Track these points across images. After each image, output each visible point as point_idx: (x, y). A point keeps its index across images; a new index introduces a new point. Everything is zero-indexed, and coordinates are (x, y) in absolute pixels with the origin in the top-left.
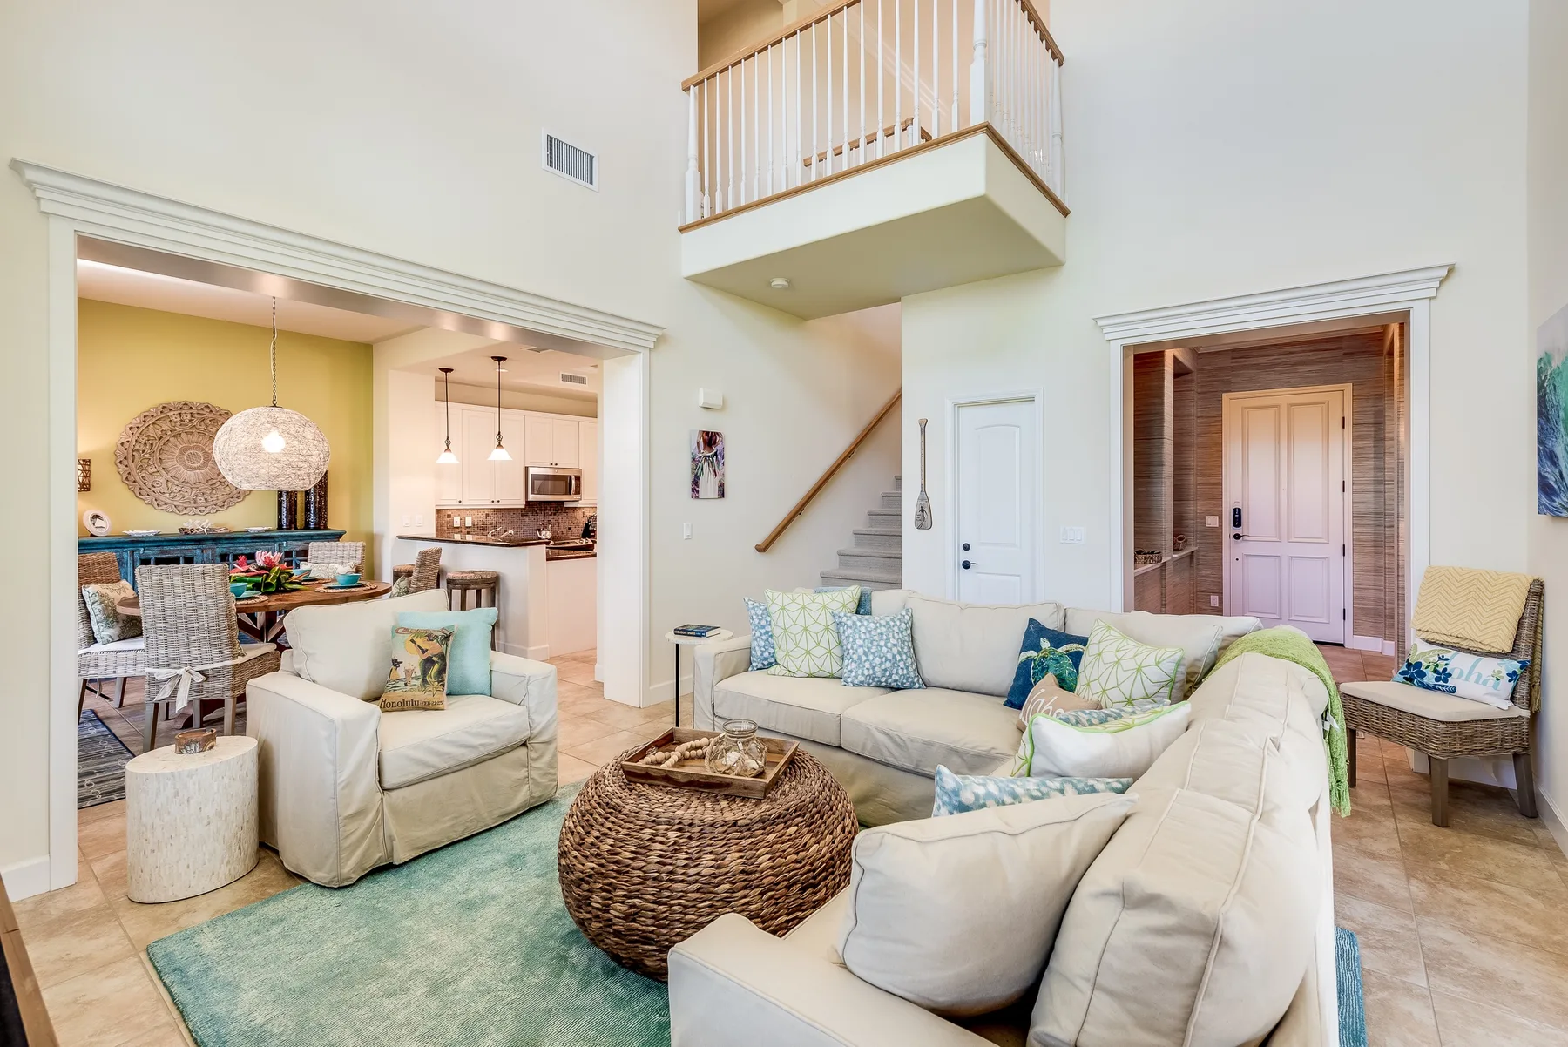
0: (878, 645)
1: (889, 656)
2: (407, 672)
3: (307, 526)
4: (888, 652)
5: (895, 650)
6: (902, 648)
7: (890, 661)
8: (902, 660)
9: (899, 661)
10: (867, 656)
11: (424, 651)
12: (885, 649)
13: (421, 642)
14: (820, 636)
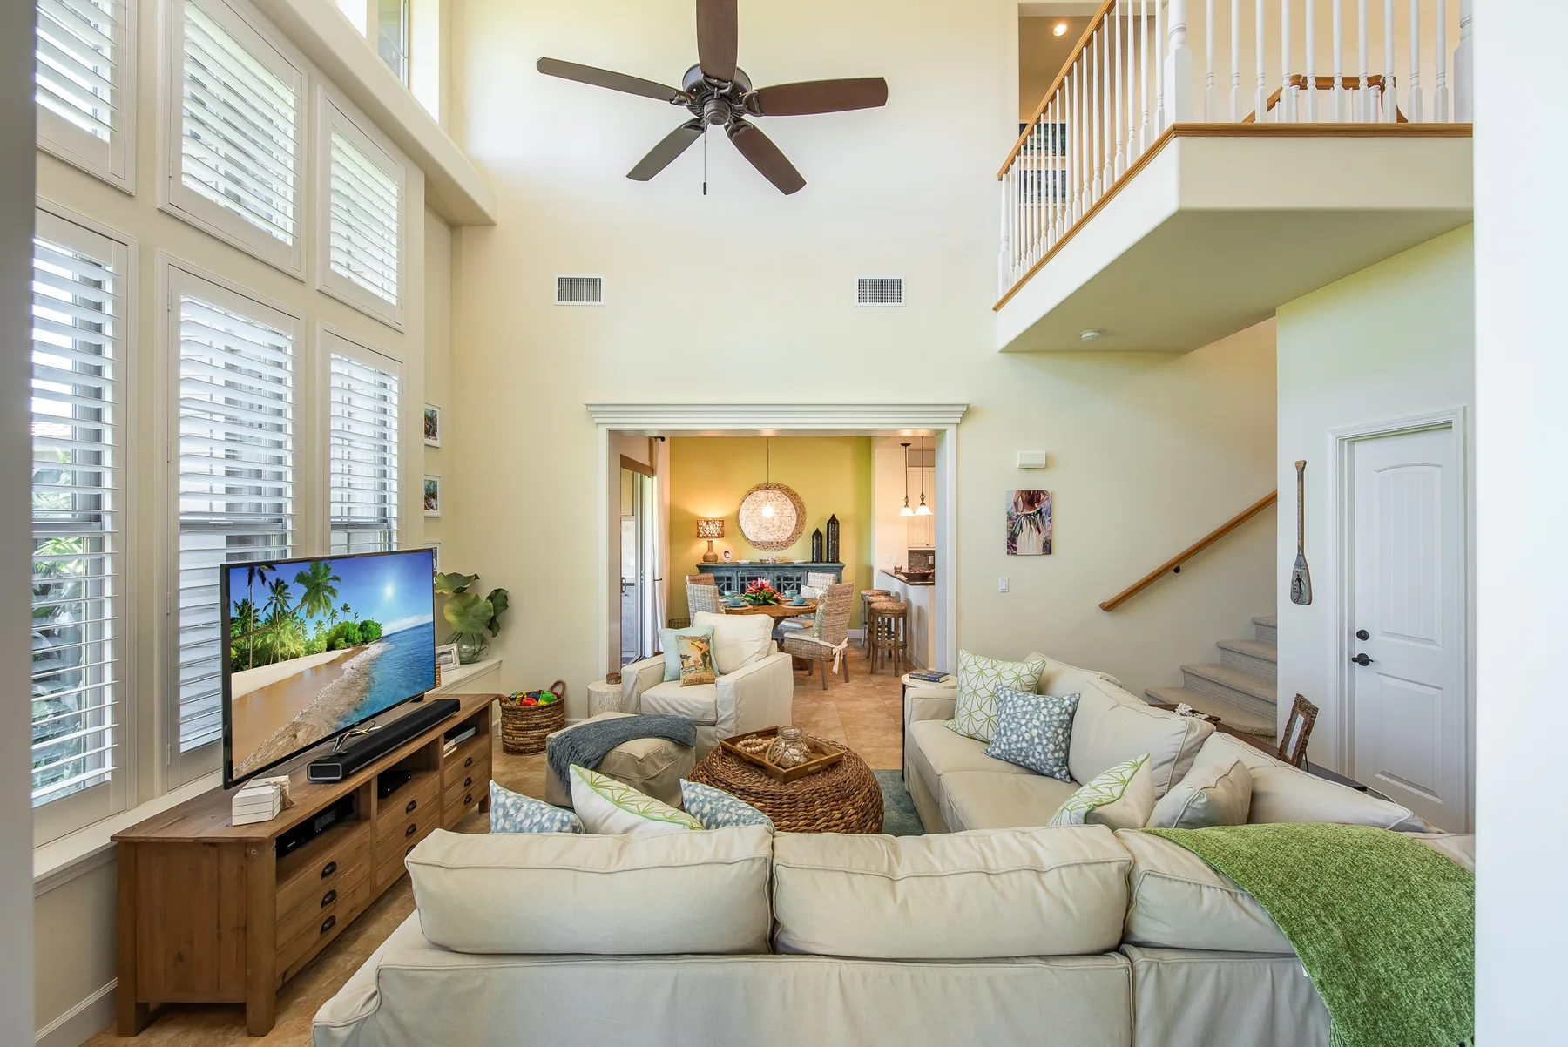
0: (1019, 723)
1: (1027, 736)
2: (695, 662)
3: (828, 561)
4: (1026, 732)
5: (1035, 732)
6: (1045, 732)
7: (1027, 741)
8: (1040, 743)
9: (1037, 744)
10: (1005, 731)
11: (701, 649)
12: (1024, 728)
13: (697, 643)
14: (984, 701)
